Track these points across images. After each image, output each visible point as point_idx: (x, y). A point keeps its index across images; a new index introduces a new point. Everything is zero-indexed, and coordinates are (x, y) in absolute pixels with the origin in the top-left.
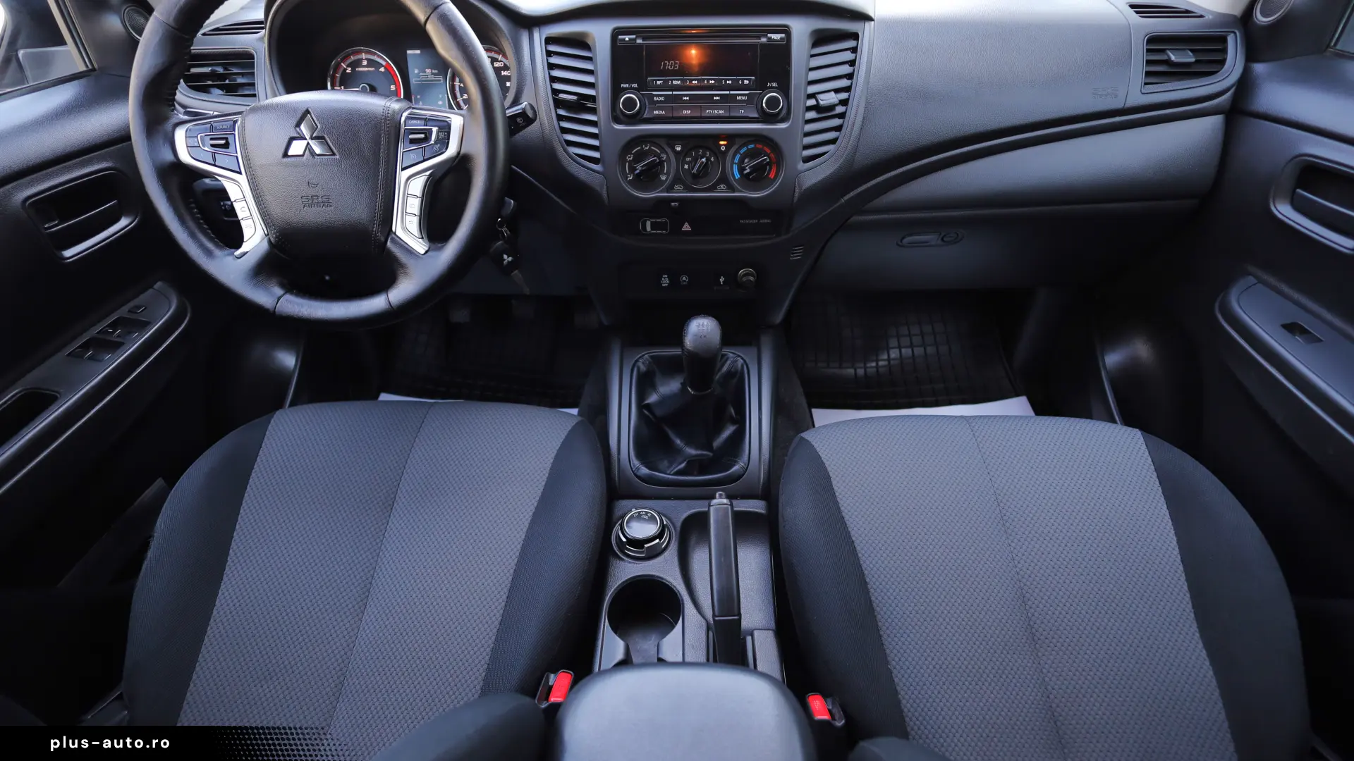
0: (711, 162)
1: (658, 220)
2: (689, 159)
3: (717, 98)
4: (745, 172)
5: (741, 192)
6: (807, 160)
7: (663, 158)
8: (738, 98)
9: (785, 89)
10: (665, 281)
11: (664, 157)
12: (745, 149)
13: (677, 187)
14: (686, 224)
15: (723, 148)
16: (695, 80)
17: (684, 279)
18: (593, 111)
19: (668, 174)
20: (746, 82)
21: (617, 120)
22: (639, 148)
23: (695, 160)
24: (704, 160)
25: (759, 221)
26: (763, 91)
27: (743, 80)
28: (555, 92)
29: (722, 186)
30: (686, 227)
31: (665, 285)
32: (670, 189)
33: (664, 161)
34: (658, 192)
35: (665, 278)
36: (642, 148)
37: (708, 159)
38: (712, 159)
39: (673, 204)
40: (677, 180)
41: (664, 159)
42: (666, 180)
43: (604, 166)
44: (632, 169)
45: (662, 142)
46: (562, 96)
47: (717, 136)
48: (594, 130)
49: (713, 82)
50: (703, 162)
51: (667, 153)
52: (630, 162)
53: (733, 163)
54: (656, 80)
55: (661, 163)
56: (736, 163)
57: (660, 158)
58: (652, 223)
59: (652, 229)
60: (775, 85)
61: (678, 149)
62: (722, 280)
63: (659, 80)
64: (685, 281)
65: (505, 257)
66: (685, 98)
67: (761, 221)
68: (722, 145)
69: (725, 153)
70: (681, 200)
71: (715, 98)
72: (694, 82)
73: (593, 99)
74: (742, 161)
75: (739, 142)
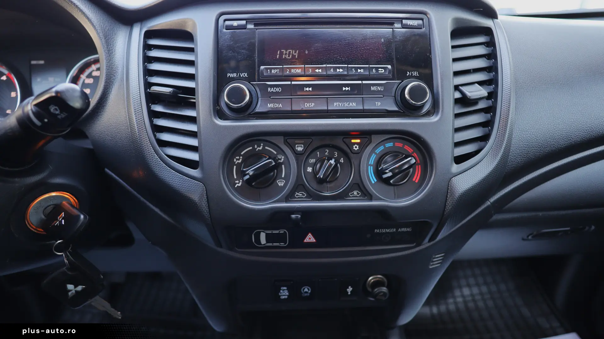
0: (340, 163)
1: (274, 232)
2: (312, 161)
3: (347, 89)
4: (385, 176)
5: (380, 199)
6: (459, 160)
7: (280, 159)
8: (373, 88)
9: (429, 79)
10: (284, 293)
11: (282, 158)
12: (382, 148)
13: (299, 194)
14: (310, 235)
15: (356, 148)
16: (319, 68)
17: (306, 290)
18: (193, 106)
19: (287, 178)
20: (382, 71)
21: (221, 115)
22: (251, 148)
23: (321, 161)
24: (332, 162)
25: (397, 230)
26: (402, 81)
27: (377, 69)
28: (148, 85)
29: (355, 193)
30: (310, 238)
31: (284, 297)
32: (289, 197)
33: (281, 164)
34: (274, 202)
35: (283, 290)
36: (254, 149)
37: (337, 161)
38: (342, 160)
39: (293, 216)
40: (299, 186)
41: (282, 161)
42: (285, 185)
43: (203, 170)
44: (242, 174)
45: (279, 141)
46: (155, 89)
47: (347, 134)
48: (192, 128)
49: (341, 70)
50: (331, 164)
51: (284, 153)
52: (239, 165)
53: (368, 165)
54: (271, 69)
55: (278, 166)
56: (371, 165)
57: (275, 159)
58: (267, 234)
59: (268, 241)
60: (415, 74)
61: (300, 149)
62: (350, 290)
63: (274, 69)
64: (306, 292)
65: (70, 287)
66: (307, 89)
67: (399, 230)
68: (355, 143)
69: (359, 153)
70: (305, 212)
71: (344, 89)
72: (317, 71)
73: (192, 91)
74: (379, 161)
75: (376, 139)
